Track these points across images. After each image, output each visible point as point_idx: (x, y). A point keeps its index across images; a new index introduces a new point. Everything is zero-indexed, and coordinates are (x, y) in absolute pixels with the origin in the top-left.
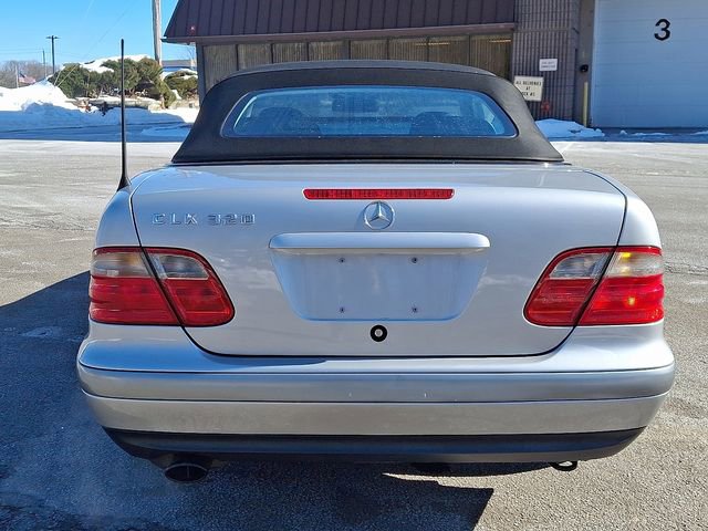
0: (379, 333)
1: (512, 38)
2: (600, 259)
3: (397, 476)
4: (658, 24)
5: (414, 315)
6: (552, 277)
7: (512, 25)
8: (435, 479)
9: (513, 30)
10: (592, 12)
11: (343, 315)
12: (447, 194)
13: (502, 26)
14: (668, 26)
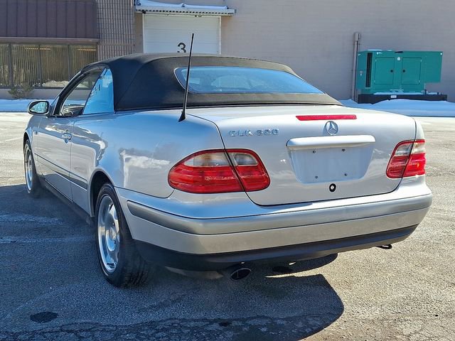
0: (332, 188)
1: (97, 48)
2: (409, 146)
4: (179, 46)
7: (97, 40)
9: (97, 43)
10: (142, 35)
11: (317, 180)
13: (91, 40)
14: (184, 47)
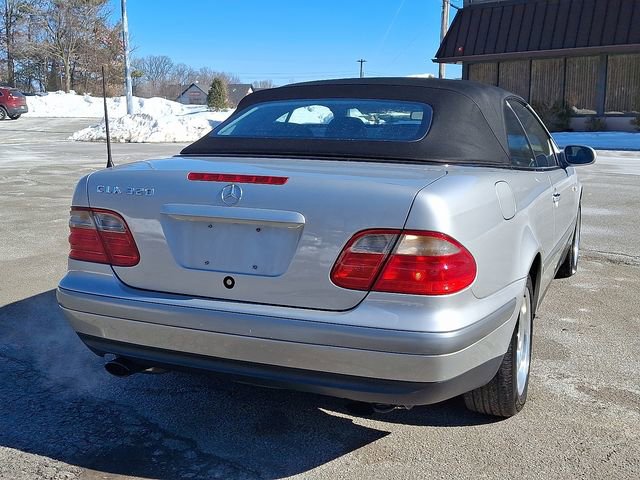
0: (229, 282)
2: (390, 238)
3: (326, 411)
5: (254, 271)
6: (352, 249)
8: (351, 417)
11: (207, 267)
12: (281, 181)
